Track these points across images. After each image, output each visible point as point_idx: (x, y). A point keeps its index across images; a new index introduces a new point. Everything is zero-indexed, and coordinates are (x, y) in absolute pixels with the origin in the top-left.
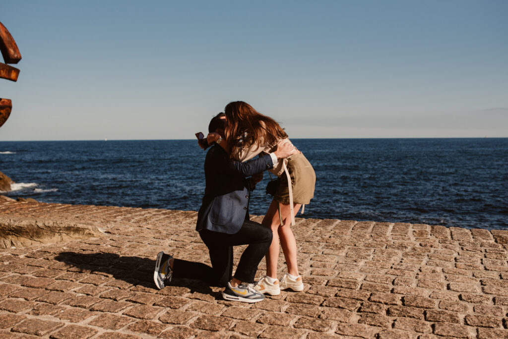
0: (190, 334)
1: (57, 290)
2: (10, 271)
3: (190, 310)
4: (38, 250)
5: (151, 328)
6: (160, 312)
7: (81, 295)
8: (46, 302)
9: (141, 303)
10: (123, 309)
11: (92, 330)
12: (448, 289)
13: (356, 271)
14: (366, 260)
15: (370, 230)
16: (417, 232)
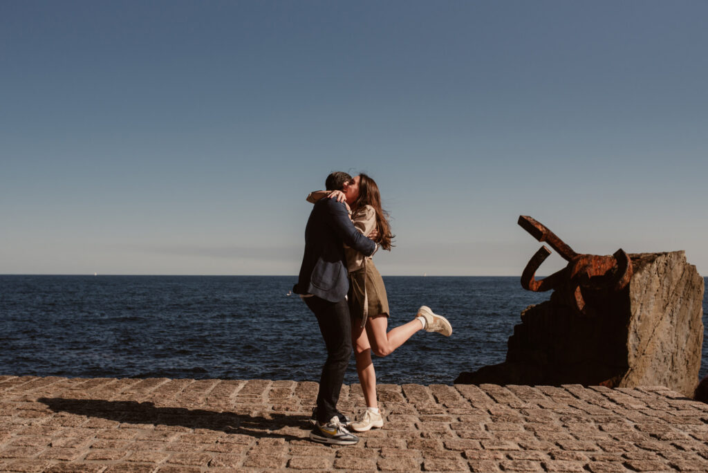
12: (288, 465)
13: (159, 450)
14: (182, 434)
15: (208, 391)
16: (276, 390)
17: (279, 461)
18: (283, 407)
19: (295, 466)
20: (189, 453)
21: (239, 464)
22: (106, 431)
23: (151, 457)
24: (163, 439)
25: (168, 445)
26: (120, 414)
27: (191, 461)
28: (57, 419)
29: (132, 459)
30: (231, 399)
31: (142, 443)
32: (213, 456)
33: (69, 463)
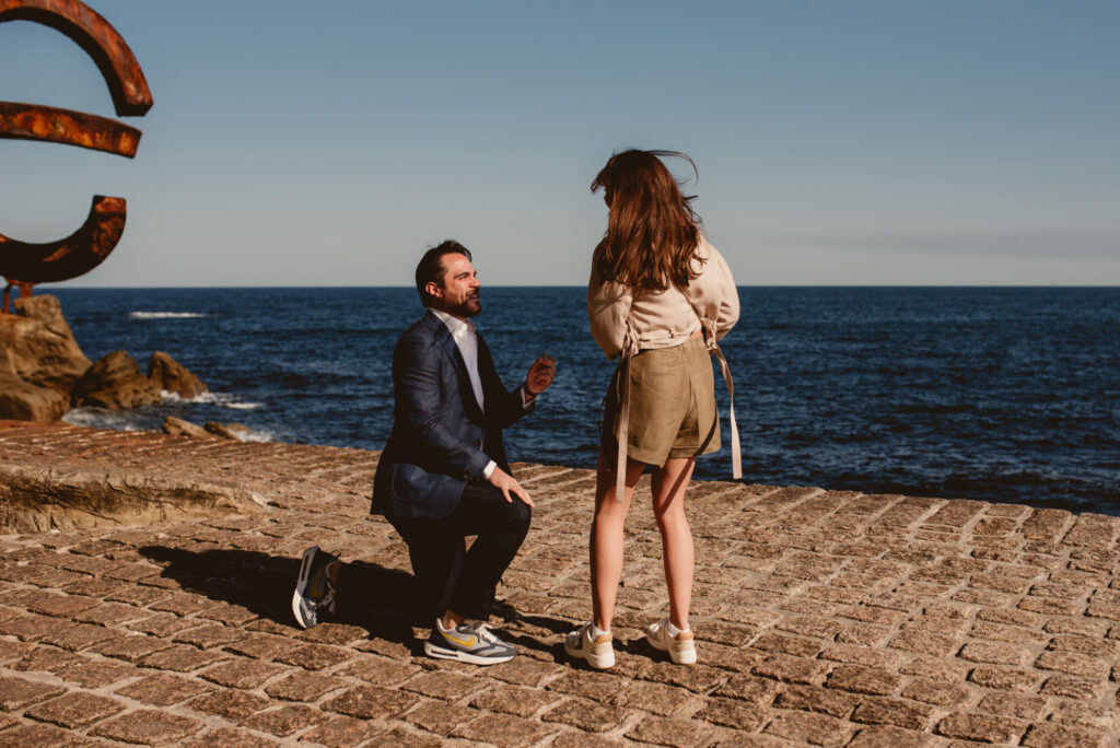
0: (308, 721)
1: (93, 623)
2: (21, 579)
3: (342, 673)
4: (103, 537)
5: (236, 704)
6: (275, 675)
7: (136, 633)
8: (57, 645)
9: (249, 656)
10: (203, 666)
11: (113, 704)
12: (959, 654)
13: (770, 607)
14: (813, 584)
15: (876, 515)
16: (989, 522)
17: (948, 644)
18: (989, 553)
19: (969, 656)
20: (812, 617)
21: (883, 642)
22: (703, 570)
23: (753, 618)
24: (780, 590)
25: (785, 602)
26: (729, 544)
27: (811, 630)
28: (639, 544)
29: (725, 617)
30: (908, 532)
31: (748, 593)
32: (846, 624)
33: (639, 613)
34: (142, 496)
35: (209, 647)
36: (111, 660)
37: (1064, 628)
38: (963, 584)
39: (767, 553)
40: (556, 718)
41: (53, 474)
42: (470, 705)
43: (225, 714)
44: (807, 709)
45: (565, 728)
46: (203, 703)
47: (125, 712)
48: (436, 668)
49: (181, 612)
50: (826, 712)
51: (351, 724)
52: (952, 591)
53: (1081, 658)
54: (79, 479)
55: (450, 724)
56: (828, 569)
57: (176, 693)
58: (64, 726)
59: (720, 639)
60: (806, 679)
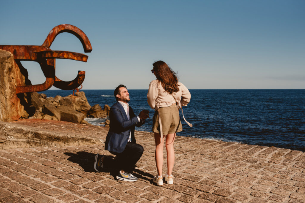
0: (87, 193)
1: (54, 168)
3: (100, 183)
5: (74, 188)
6: (86, 182)
7: (61, 171)
8: (44, 172)
9: (82, 177)
10: (72, 179)
11: (49, 186)
12: (251, 188)
13: (209, 173)
14: (222, 167)
15: (248, 150)
16: (277, 153)
17: (250, 185)
18: (273, 161)
19: (254, 188)
20: (218, 176)
21: (233, 183)
22: (196, 162)
23: (202, 175)
24: (213, 169)
25: (213, 171)
26: (206, 156)
27: (216, 179)
29: (196, 175)
30: (254, 155)
31: (205, 169)
32: (225, 178)
34: (74, 139)
35: (75, 175)
36: (54, 176)
37: (283, 183)
38: (262, 169)
39: (215, 159)
40: (143, 197)
41: (56, 134)
42: (126, 192)
43: (71, 191)
44: (205, 199)
45: (144, 199)
46: (67, 187)
47: (51, 188)
48: (122, 183)
49: (73, 166)
50: (209, 200)
51: (96, 195)
52: (258, 171)
53: (283, 191)
54: (61, 135)
55: (118, 196)
56: (228, 164)
57: (63, 185)
58: (37, 190)
59: (192, 180)
60: (208, 191)
